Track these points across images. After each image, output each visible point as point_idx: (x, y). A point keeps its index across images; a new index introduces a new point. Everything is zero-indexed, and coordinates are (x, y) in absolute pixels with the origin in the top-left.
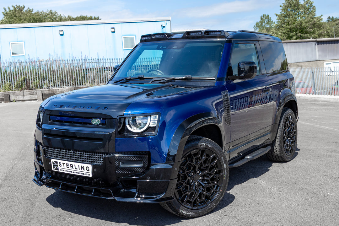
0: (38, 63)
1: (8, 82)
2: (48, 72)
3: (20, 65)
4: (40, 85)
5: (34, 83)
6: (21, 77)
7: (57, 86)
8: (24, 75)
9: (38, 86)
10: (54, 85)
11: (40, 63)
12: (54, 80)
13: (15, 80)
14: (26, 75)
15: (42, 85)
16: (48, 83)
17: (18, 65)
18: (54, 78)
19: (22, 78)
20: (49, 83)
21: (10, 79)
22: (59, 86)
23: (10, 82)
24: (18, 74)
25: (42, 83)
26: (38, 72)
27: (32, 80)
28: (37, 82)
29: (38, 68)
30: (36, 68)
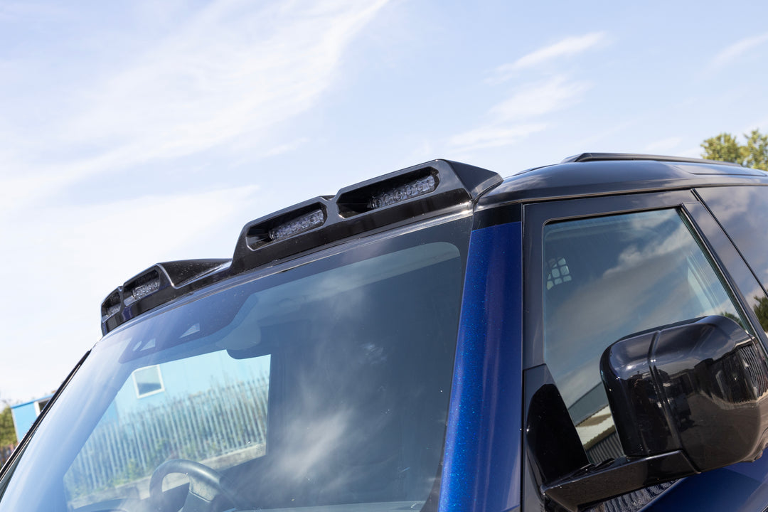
0: (188, 403)
1: (133, 460)
2: (212, 418)
3: (152, 415)
4: (199, 452)
5: (187, 449)
6: (158, 442)
7: (237, 444)
8: (162, 436)
9: (196, 453)
10: (231, 446)
11: (192, 403)
12: (227, 434)
13: (146, 451)
14: (168, 436)
15: (204, 451)
16: (216, 443)
17: (148, 416)
18: (226, 428)
19: (161, 443)
20: (219, 442)
21: (134, 452)
22: (240, 444)
23: (136, 457)
24: (151, 435)
25: (203, 447)
26: (191, 421)
27: (180, 443)
28: (192, 447)
29: (190, 414)
30: (186, 413)
